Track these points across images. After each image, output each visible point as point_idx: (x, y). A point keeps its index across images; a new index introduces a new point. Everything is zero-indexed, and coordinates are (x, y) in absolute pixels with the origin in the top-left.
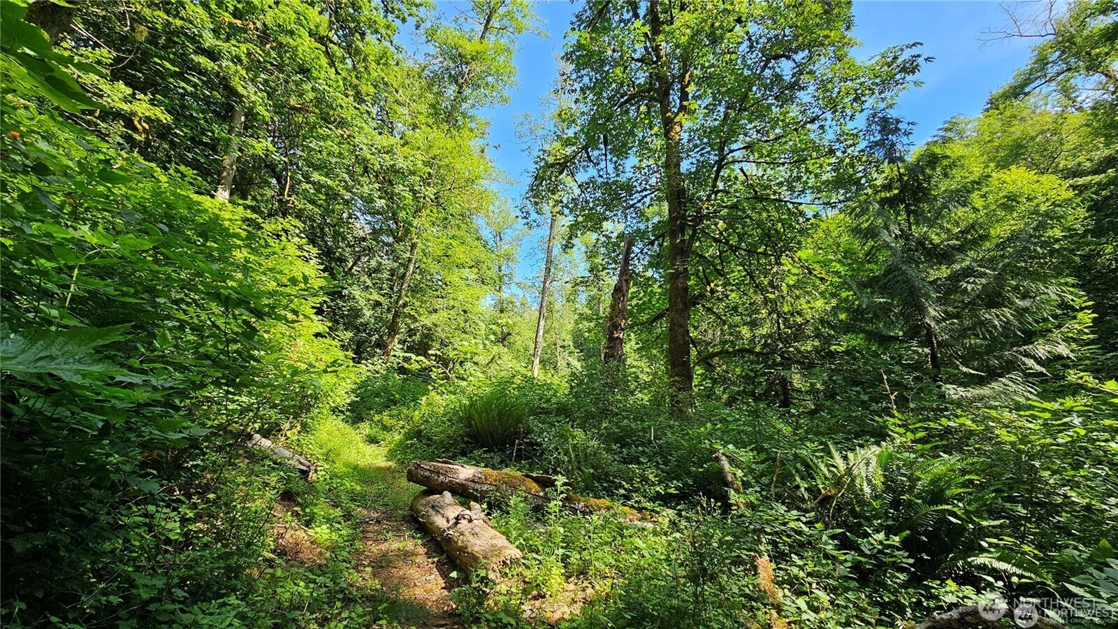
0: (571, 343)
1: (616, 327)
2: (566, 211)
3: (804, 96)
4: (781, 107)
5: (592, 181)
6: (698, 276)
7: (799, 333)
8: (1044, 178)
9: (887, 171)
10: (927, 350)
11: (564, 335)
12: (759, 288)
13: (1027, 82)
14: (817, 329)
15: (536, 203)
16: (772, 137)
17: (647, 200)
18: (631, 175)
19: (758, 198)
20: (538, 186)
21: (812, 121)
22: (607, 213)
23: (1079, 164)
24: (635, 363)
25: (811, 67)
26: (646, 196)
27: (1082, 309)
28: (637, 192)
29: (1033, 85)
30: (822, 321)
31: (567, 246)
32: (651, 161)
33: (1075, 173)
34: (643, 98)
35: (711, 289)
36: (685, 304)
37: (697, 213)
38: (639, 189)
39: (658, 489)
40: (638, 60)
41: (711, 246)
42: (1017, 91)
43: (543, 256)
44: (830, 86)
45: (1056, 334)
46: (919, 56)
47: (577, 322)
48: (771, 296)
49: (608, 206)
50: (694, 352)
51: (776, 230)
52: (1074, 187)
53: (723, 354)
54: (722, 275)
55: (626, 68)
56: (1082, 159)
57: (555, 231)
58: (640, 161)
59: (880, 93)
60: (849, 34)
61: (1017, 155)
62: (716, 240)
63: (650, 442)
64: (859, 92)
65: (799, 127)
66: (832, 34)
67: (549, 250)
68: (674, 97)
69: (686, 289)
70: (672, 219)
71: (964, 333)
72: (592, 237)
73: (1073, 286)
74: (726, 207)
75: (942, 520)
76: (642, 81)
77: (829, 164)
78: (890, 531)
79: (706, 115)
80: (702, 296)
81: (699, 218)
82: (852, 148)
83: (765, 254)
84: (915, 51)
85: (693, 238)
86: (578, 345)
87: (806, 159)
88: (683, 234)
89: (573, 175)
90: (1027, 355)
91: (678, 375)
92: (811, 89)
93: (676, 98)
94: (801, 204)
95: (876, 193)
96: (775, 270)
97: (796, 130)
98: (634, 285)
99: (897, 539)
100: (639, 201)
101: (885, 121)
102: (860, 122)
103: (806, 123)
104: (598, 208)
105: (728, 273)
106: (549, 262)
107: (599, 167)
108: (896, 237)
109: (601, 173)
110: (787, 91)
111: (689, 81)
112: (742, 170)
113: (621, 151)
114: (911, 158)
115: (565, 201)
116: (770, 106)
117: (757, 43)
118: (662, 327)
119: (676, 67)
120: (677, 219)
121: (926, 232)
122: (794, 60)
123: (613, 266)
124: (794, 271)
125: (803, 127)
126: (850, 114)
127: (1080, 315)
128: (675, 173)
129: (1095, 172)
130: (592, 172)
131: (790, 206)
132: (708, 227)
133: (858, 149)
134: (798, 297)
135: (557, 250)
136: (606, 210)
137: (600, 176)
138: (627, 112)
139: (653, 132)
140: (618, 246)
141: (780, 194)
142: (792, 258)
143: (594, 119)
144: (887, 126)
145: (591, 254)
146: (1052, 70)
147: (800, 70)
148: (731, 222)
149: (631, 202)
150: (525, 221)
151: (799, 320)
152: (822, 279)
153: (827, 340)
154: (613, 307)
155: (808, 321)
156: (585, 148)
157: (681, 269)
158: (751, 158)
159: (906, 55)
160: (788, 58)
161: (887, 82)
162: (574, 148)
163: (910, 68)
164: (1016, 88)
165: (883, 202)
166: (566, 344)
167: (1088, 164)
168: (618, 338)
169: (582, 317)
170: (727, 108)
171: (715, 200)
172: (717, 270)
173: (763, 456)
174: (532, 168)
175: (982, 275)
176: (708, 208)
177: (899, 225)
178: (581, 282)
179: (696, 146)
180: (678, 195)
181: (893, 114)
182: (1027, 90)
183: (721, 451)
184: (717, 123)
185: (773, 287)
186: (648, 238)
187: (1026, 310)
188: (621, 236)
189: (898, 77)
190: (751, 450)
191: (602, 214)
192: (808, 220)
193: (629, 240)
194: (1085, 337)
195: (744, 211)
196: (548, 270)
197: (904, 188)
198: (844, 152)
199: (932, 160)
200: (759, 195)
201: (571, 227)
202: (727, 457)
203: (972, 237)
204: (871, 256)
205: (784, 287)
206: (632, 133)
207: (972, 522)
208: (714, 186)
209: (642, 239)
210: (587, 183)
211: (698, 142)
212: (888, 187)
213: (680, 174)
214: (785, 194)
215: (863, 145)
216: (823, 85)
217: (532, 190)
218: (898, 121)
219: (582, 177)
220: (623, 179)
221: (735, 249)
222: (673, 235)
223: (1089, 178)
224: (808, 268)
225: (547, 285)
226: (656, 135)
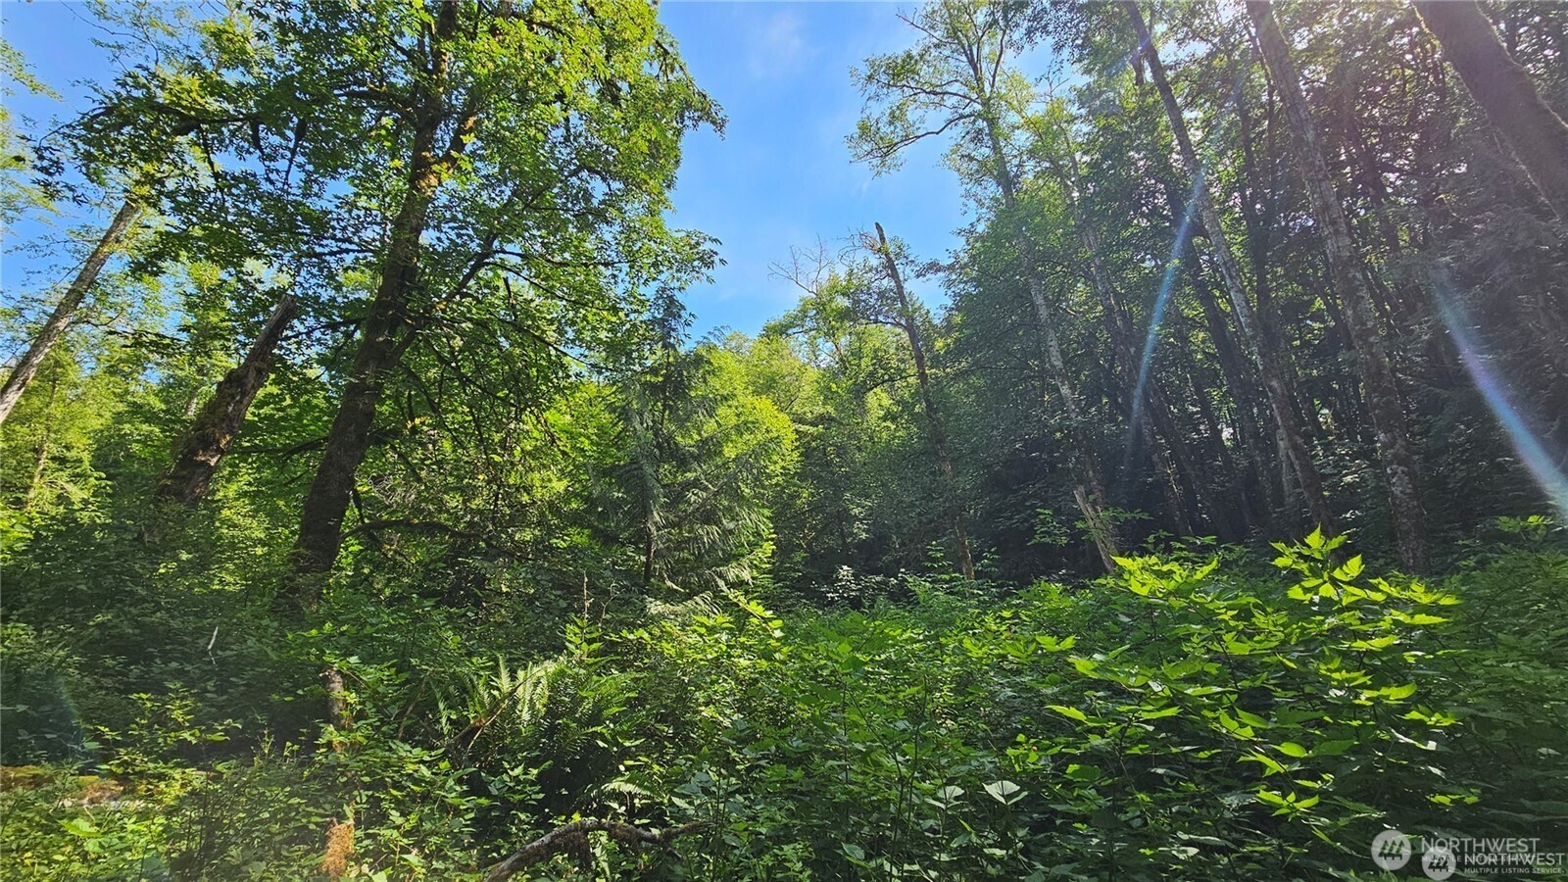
0: (86, 457)
1: (207, 443)
2: (166, 204)
3: (607, 233)
4: (580, 230)
5: (248, 179)
6: (397, 401)
7: (519, 516)
8: (781, 416)
9: (659, 353)
10: (643, 558)
11: (71, 437)
12: (484, 444)
13: (791, 325)
14: (542, 514)
15: (89, 157)
16: (558, 259)
17: (349, 259)
18: (331, 207)
19: (518, 327)
20: (107, 127)
21: (606, 265)
22: (261, 245)
23: (805, 413)
24: (239, 520)
25: (623, 204)
26: (347, 251)
27: (767, 540)
28: (334, 237)
29: (795, 330)
30: (551, 504)
31: (146, 266)
32: (374, 204)
33: (801, 421)
34: (394, 109)
35: (414, 427)
36: (361, 437)
37: (425, 311)
38: (339, 235)
39: (186, 735)
40: (403, 51)
41: (434, 366)
42: (782, 330)
43: (77, 264)
44: (634, 236)
45: (745, 561)
46: (716, 253)
47: (118, 418)
48: (497, 458)
49: (269, 235)
50: (352, 513)
51: (528, 375)
52: (797, 432)
53: (405, 526)
54: (435, 410)
55: (377, 47)
56: (806, 409)
57: (129, 228)
58: (357, 195)
59: (677, 271)
60: (667, 193)
61: (770, 387)
62: (441, 359)
63: (205, 653)
64: (659, 258)
65: (590, 263)
66: (651, 182)
67: (95, 260)
68: (443, 135)
69: (371, 414)
70: (380, 304)
71: (679, 547)
72: (214, 274)
73: (767, 518)
74: (470, 320)
75: (590, 746)
76: (400, 83)
77: (608, 322)
78: (531, 763)
79: (483, 187)
80: (396, 433)
81: (427, 319)
82: (636, 315)
83: (505, 401)
84: (714, 247)
85: (406, 342)
86: (101, 461)
87: (586, 305)
88: (393, 333)
89: (207, 149)
90: (721, 576)
91: (307, 548)
92: (617, 228)
93: (447, 138)
94: (566, 355)
95: (643, 373)
96: (512, 426)
97: (586, 265)
98: (275, 382)
99: (535, 772)
100: (332, 253)
101: (671, 300)
102: (649, 291)
103: (600, 263)
104: (245, 230)
105: (446, 411)
106: (87, 281)
107: (272, 165)
108: (647, 429)
109: (274, 176)
110: (592, 217)
111: (471, 128)
112: (506, 280)
113: (327, 162)
114: (682, 350)
115: (171, 185)
116: (566, 222)
117: (575, 140)
118: (305, 465)
119: (459, 99)
120: (389, 306)
121: (674, 432)
122: (609, 185)
123: (241, 338)
124: (536, 434)
125: (595, 266)
126: (645, 277)
127: (765, 544)
128: (408, 240)
129: (813, 424)
130: (253, 164)
131: (553, 352)
132: (438, 337)
133: (641, 318)
134: (532, 470)
135: (115, 266)
136: (260, 239)
137: (268, 180)
138: (359, 111)
139: (392, 164)
140: (265, 309)
141: (544, 332)
142: (537, 417)
143: (286, 84)
144: (672, 307)
145: (201, 301)
146: (809, 324)
147: (611, 200)
148: (472, 342)
149: (318, 249)
150: (41, 176)
151: (525, 498)
152: (564, 453)
153: (550, 532)
154: (211, 407)
155: (535, 502)
156: (254, 121)
157: (371, 381)
158: (525, 273)
159: (707, 246)
160: (604, 179)
161: (684, 265)
162: (231, 108)
163: (707, 260)
164: (783, 326)
165: (646, 385)
166: (72, 454)
167: (809, 415)
168: (205, 464)
169: (137, 411)
170: (514, 193)
171: (459, 304)
172: (431, 402)
173: (404, 676)
174: (110, 87)
175: (706, 489)
176: (444, 311)
177: (653, 415)
178: (152, 342)
179: (454, 219)
180: (403, 273)
181: (679, 296)
182: (790, 332)
183: (336, 667)
184: (495, 205)
185: (504, 448)
186: (329, 317)
187: (731, 532)
188: (275, 294)
189: (696, 263)
190: (388, 668)
191: (249, 244)
192: (569, 376)
193: (291, 307)
194: (764, 566)
195: (493, 335)
196: (75, 296)
197: (667, 377)
198: (627, 315)
199: (698, 361)
200: (521, 324)
201: (166, 236)
202: (343, 676)
203: (709, 449)
204: (619, 441)
205: (517, 452)
206: (355, 146)
207: (618, 744)
208: (463, 284)
209: (318, 313)
210: (234, 178)
211: (460, 216)
212: (654, 371)
213: (416, 244)
214: (551, 335)
215: (646, 316)
216: (629, 230)
217: (88, 127)
218: (683, 308)
219: (227, 161)
220: (315, 204)
221: (465, 381)
222: (373, 328)
223: (807, 427)
224: (552, 436)
225: (62, 324)
226: (399, 172)
